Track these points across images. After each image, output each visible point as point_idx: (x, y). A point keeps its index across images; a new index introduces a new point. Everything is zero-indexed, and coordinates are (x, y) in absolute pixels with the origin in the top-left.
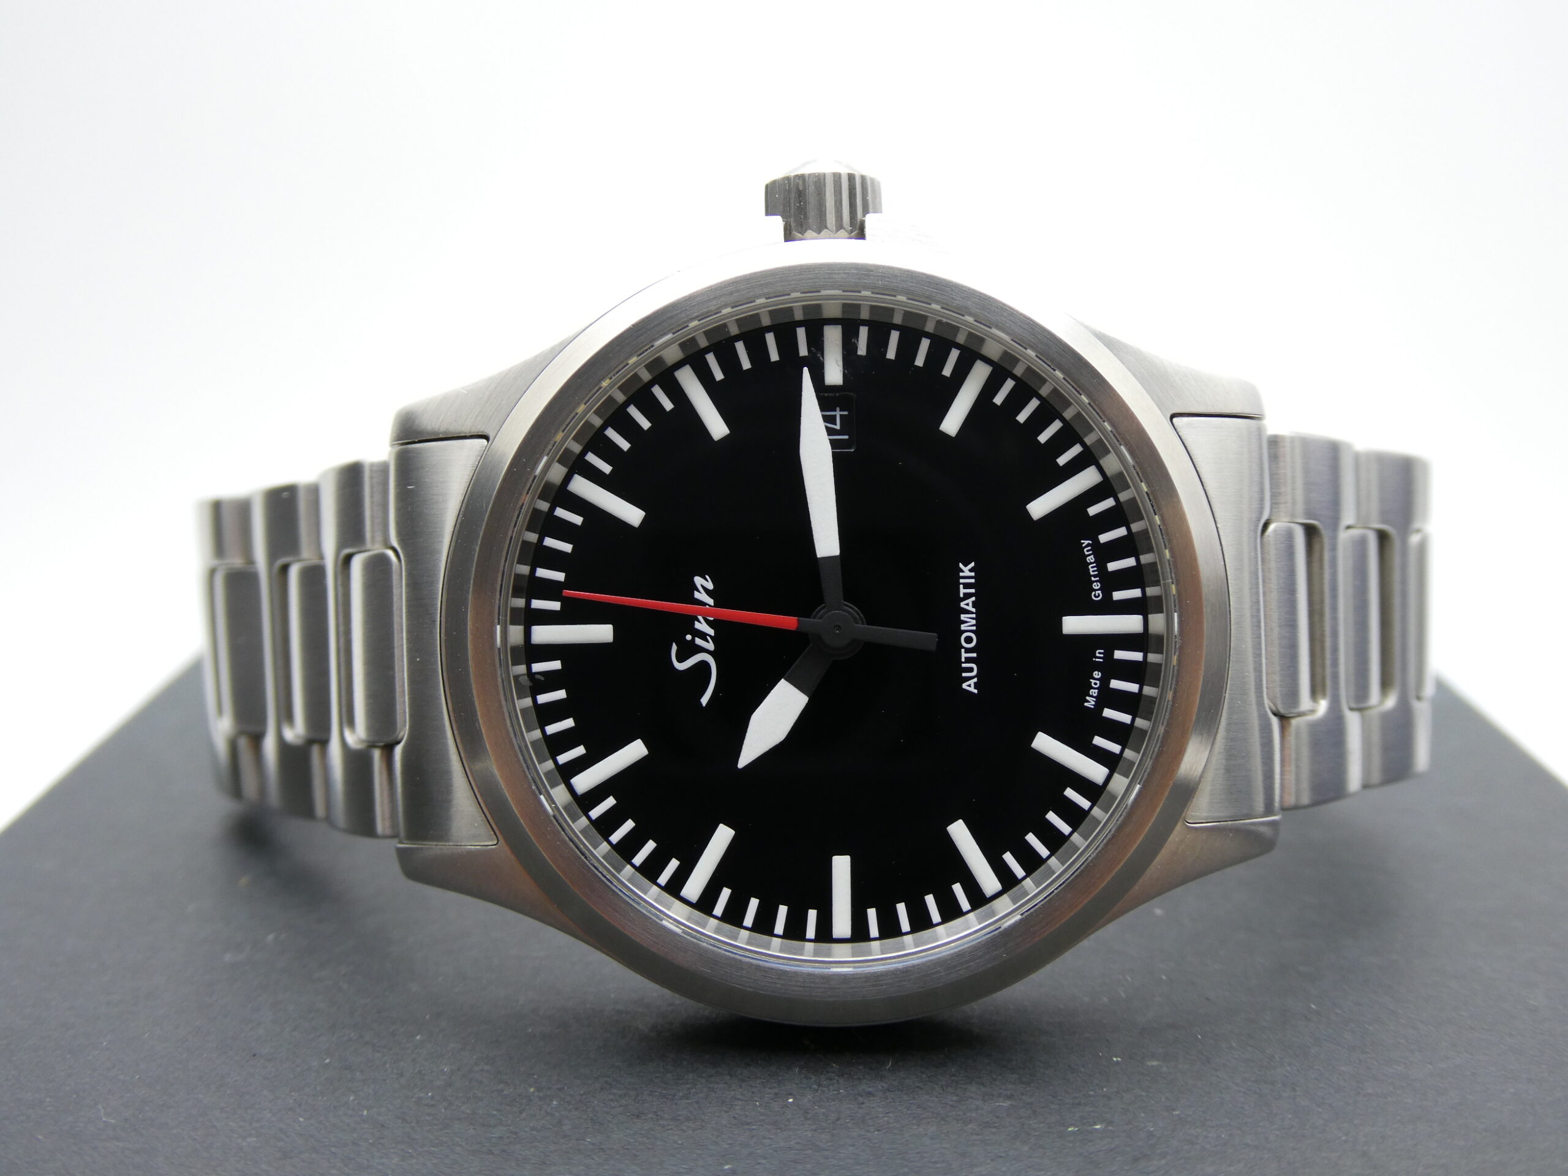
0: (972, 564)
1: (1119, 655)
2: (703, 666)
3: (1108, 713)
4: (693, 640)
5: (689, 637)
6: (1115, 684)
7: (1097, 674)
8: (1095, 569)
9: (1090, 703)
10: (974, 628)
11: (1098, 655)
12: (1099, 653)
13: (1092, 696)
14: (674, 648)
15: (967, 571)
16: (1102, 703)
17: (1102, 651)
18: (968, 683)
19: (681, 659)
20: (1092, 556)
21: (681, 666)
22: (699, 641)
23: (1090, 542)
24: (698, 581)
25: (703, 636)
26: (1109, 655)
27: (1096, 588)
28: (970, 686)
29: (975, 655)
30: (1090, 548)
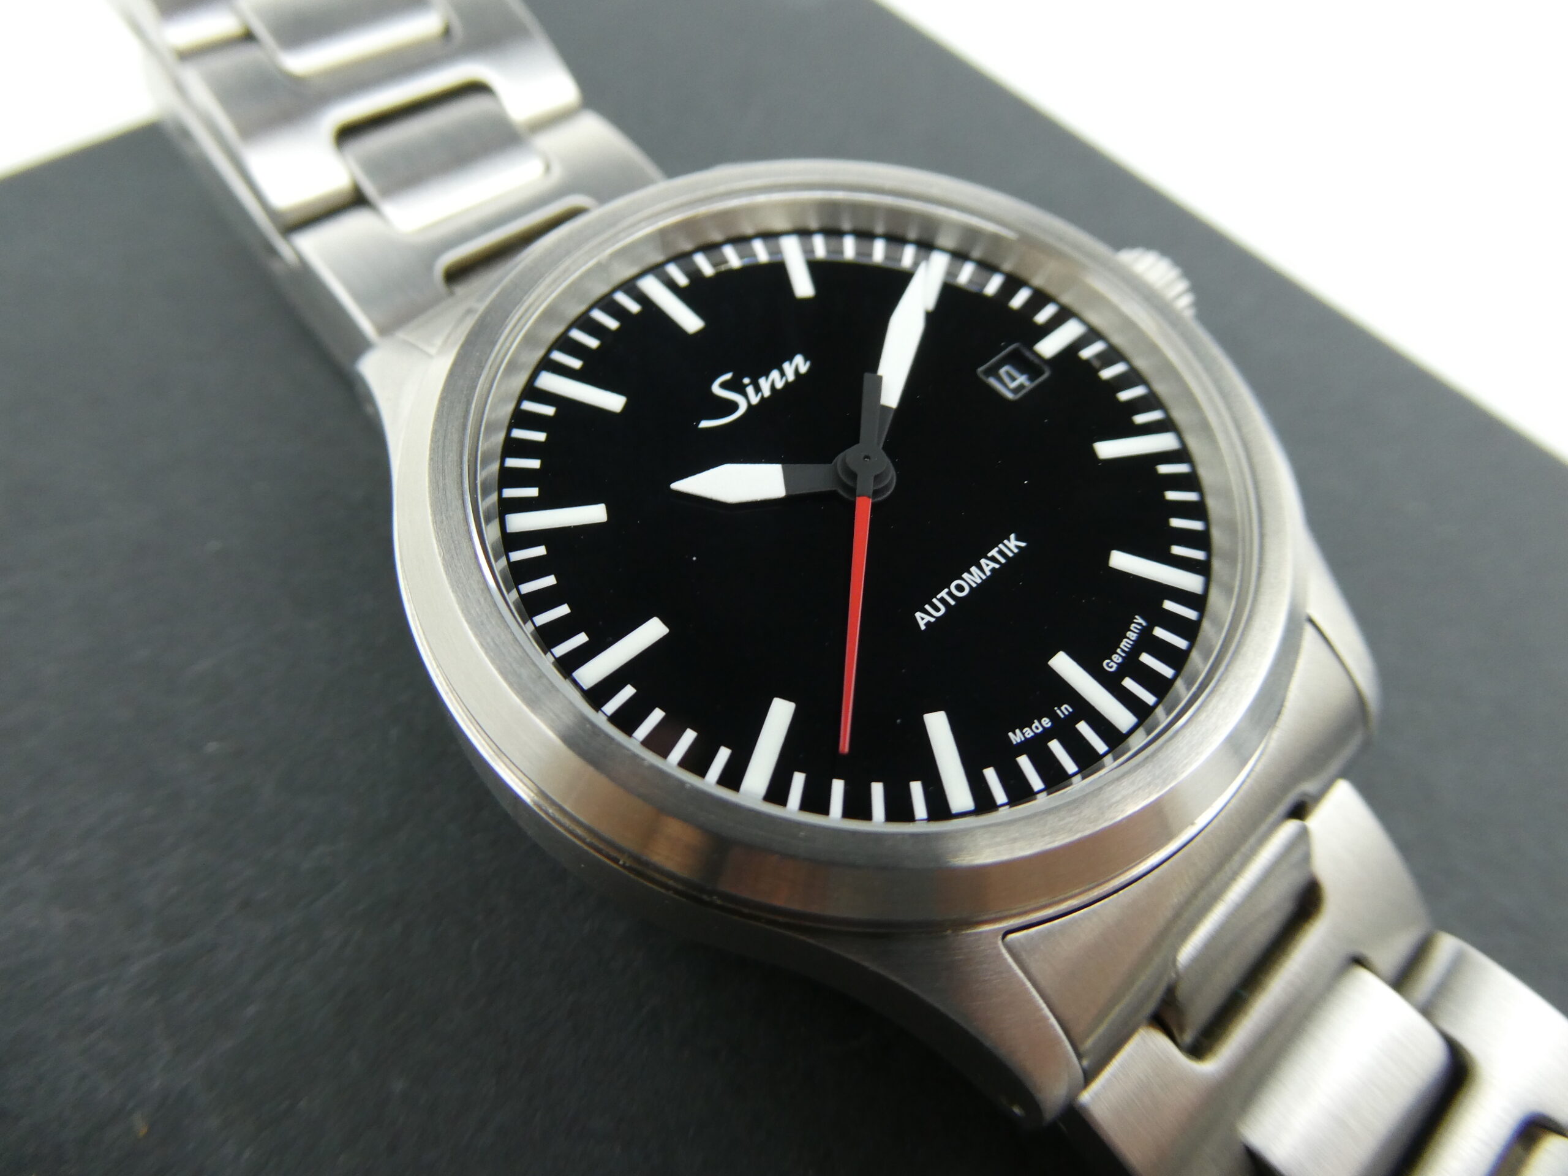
0: (1023, 544)
1: (1083, 727)
2: (733, 406)
3: (1024, 762)
4: (747, 385)
5: (746, 381)
6: (1055, 746)
7: (1046, 722)
8: (1129, 646)
9: (1016, 737)
10: (974, 585)
11: (1063, 708)
12: (1066, 709)
13: (1023, 734)
14: (728, 376)
15: (1012, 544)
16: (1025, 747)
17: (1071, 710)
18: (923, 615)
19: (724, 386)
20: (1135, 635)
21: (716, 389)
22: (750, 390)
23: (1144, 624)
24: (799, 359)
25: (758, 389)
26: (1074, 719)
27: (1115, 660)
28: (922, 620)
29: (952, 603)
30: (1139, 627)
